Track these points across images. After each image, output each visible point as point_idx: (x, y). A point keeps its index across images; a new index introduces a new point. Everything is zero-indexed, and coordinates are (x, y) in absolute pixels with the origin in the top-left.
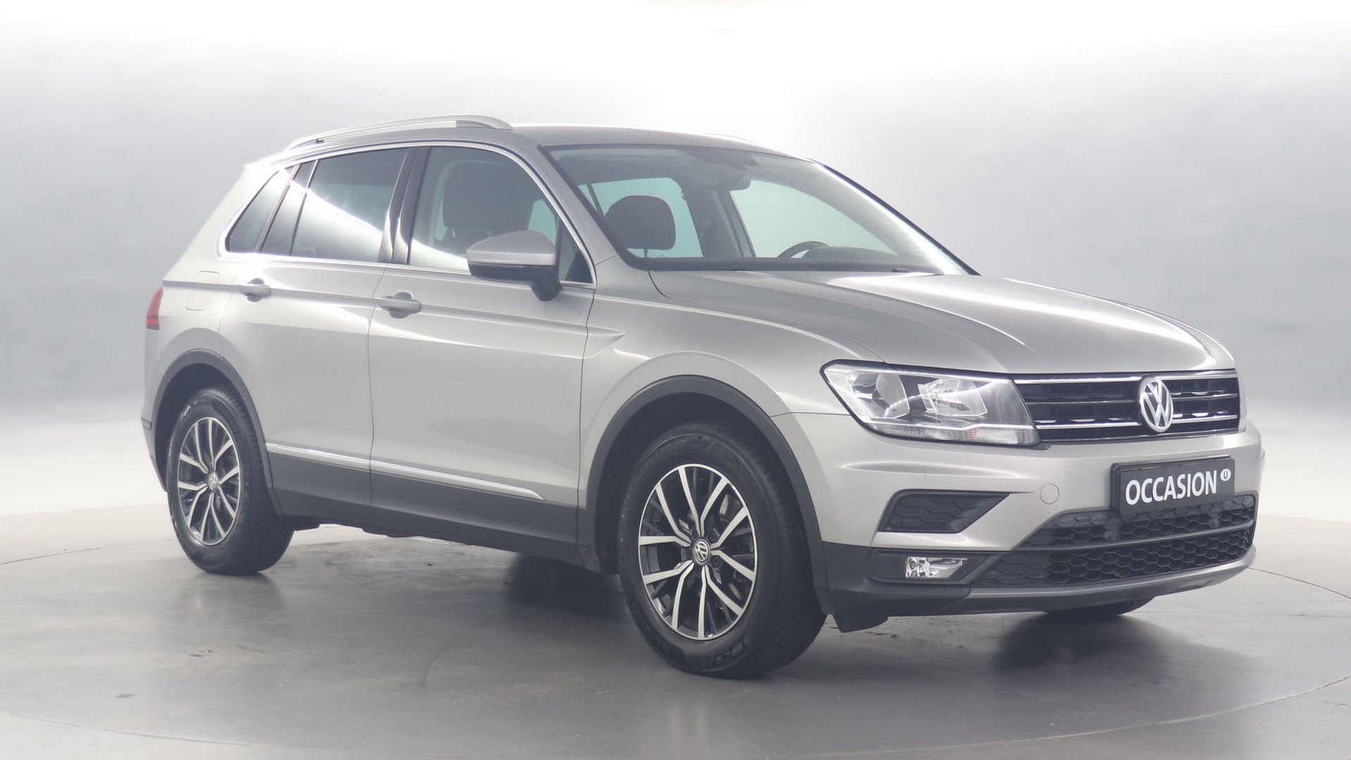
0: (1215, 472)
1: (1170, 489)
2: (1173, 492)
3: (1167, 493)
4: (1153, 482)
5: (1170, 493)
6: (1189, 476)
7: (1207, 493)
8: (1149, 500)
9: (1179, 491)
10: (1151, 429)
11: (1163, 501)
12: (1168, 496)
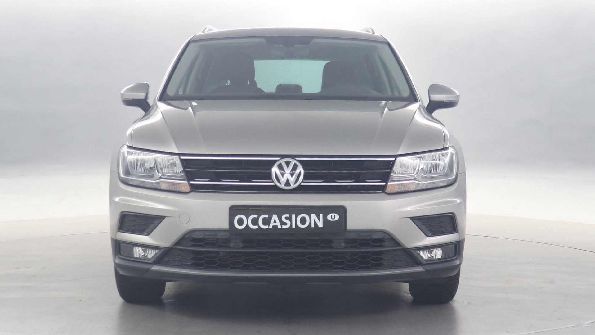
0: (321, 215)
1: (275, 222)
2: (278, 224)
3: (272, 224)
4: (259, 217)
5: (275, 224)
6: (294, 216)
7: (313, 226)
8: (256, 227)
9: (282, 223)
10: (279, 188)
11: (268, 229)
12: (273, 226)
